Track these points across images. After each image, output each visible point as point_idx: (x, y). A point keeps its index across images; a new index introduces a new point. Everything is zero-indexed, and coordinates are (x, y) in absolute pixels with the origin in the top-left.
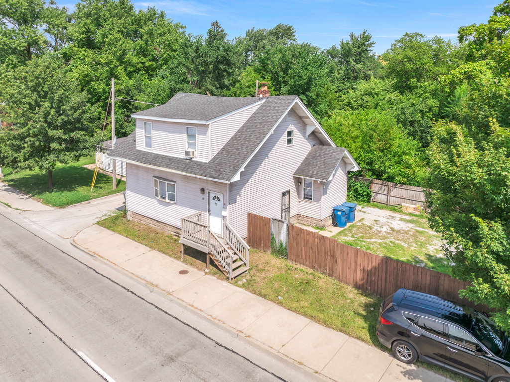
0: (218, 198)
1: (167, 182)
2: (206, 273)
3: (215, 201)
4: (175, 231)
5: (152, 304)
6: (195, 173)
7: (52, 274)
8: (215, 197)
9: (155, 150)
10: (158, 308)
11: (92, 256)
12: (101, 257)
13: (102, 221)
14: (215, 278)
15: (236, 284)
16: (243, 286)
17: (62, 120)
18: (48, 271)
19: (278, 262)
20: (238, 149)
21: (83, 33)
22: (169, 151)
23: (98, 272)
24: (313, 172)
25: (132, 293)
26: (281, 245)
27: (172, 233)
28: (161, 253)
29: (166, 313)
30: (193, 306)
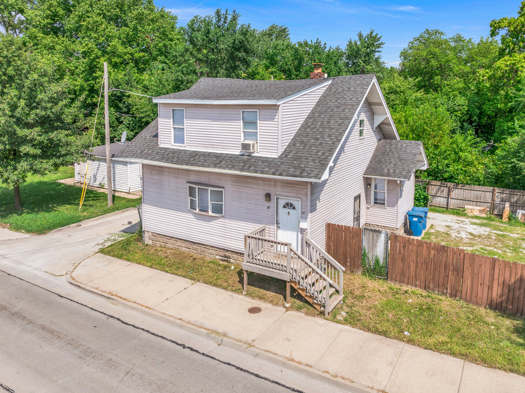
0: (291, 205)
1: (210, 189)
2: (287, 309)
3: (287, 210)
4: (222, 254)
5: (229, 364)
6: (262, 172)
7: (51, 332)
8: (287, 204)
9: (189, 146)
10: (242, 370)
11: (109, 298)
12: (124, 299)
13: (107, 247)
14: (303, 315)
15: (334, 319)
16: (346, 321)
17: (36, 115)
18: (43, 328)
19: (376, 285)
20: (317, 139)
21: (47, 17)
22: (213, 146)
23: (125, 321)
24: (389, 170)
25: (192, 349)
26: (377, 261)
27: (217, 257)
28: (210, 286)
29: (257, 376)
30: (293, 360)
